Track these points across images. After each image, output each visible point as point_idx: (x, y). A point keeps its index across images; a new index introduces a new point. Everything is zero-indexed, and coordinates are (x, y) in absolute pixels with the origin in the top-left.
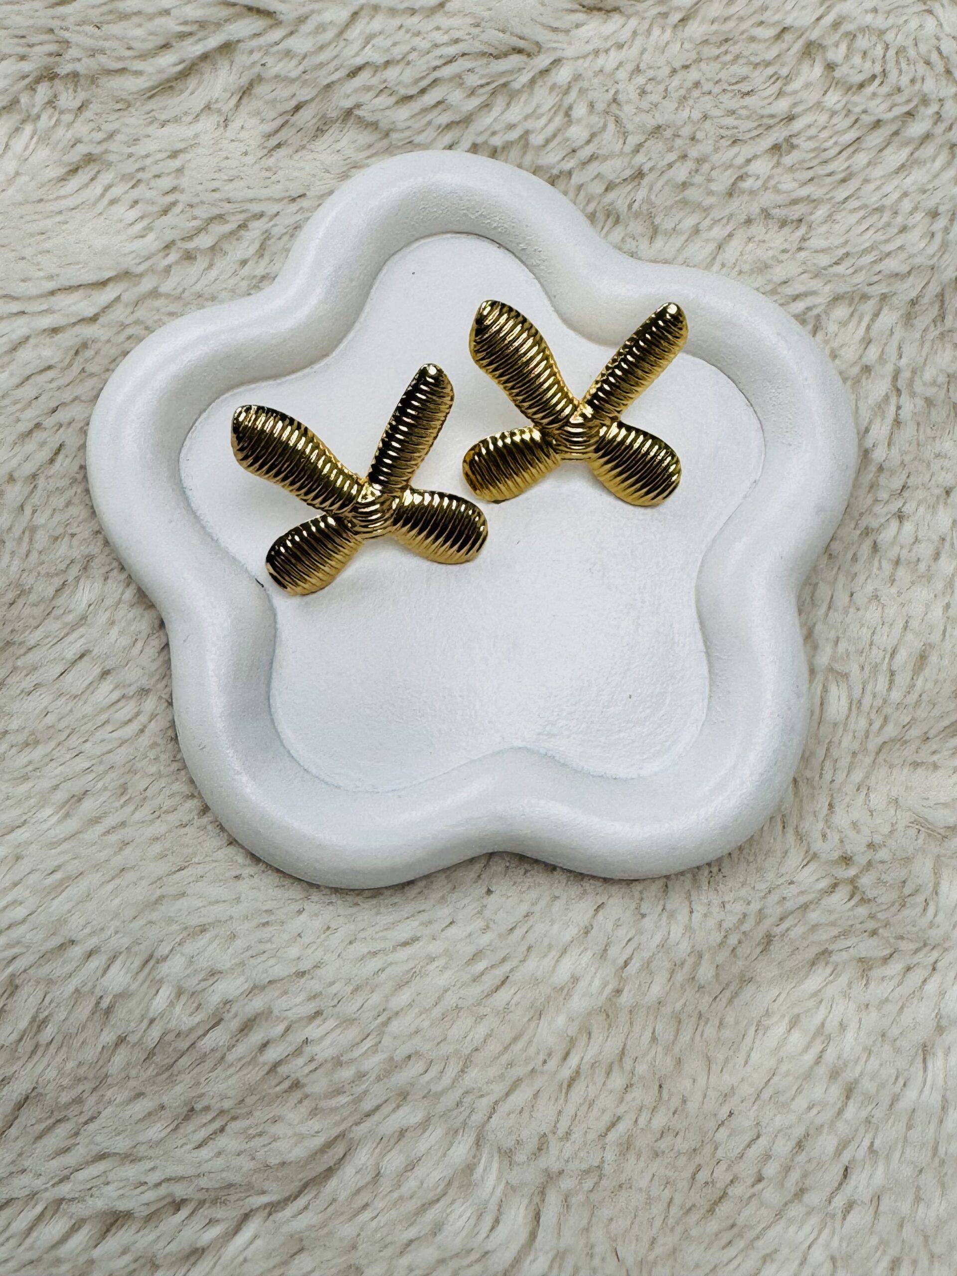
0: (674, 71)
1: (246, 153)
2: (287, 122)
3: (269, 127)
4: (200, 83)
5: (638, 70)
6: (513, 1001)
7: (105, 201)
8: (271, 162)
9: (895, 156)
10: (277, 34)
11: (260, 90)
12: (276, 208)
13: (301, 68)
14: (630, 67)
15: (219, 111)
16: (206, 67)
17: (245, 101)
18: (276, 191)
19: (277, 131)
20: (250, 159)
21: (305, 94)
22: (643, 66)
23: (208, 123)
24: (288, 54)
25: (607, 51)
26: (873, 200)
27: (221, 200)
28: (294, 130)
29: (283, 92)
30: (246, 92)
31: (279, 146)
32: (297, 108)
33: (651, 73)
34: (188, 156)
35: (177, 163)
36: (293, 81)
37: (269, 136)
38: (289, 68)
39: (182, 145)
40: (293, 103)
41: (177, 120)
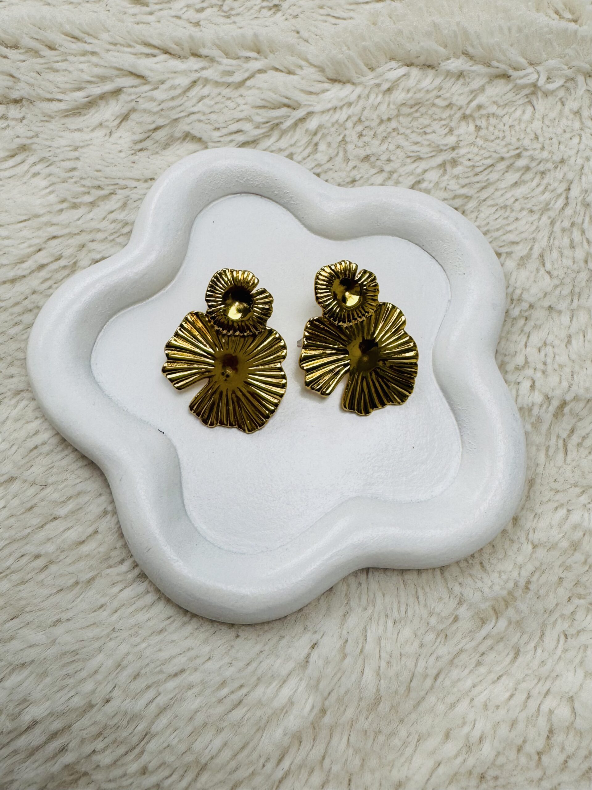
0: (382, 121)
1: (121, 151)
2: (148, 137)
3: (138, 137)
4: (97, 112)
5: (360, 120)
6: (246, 717)
7: (30, 174)
8: (135, 158)
9: (512, 177)
10: (147, 88)
11: (133, 116)
12: (135, 184)
13: (160, 107)
14: (355, 119)
15: (107, 127)
16: (102, 103)
17: (123, 123)
18: (136, 174)
19: (141, 141)
20: (122, 155)
21: (160, 122)
22: (363, 119)
23: (100, 133)
24: (153, 99)
25: (341, 108)
26: (501, 201)
27: (101, 177)
28: (152, 142)
29: (148, 118)
30: (125, 117)
31: (141, 150)
32: (156, 129)
33: (367, 123)
34: (84, 150)
35: (76, 154)
36: (155, 113)
37: (136, 143)
38: (153, 106)
39: (82, 144)
40: (153, 126)
41: (79, 130)
